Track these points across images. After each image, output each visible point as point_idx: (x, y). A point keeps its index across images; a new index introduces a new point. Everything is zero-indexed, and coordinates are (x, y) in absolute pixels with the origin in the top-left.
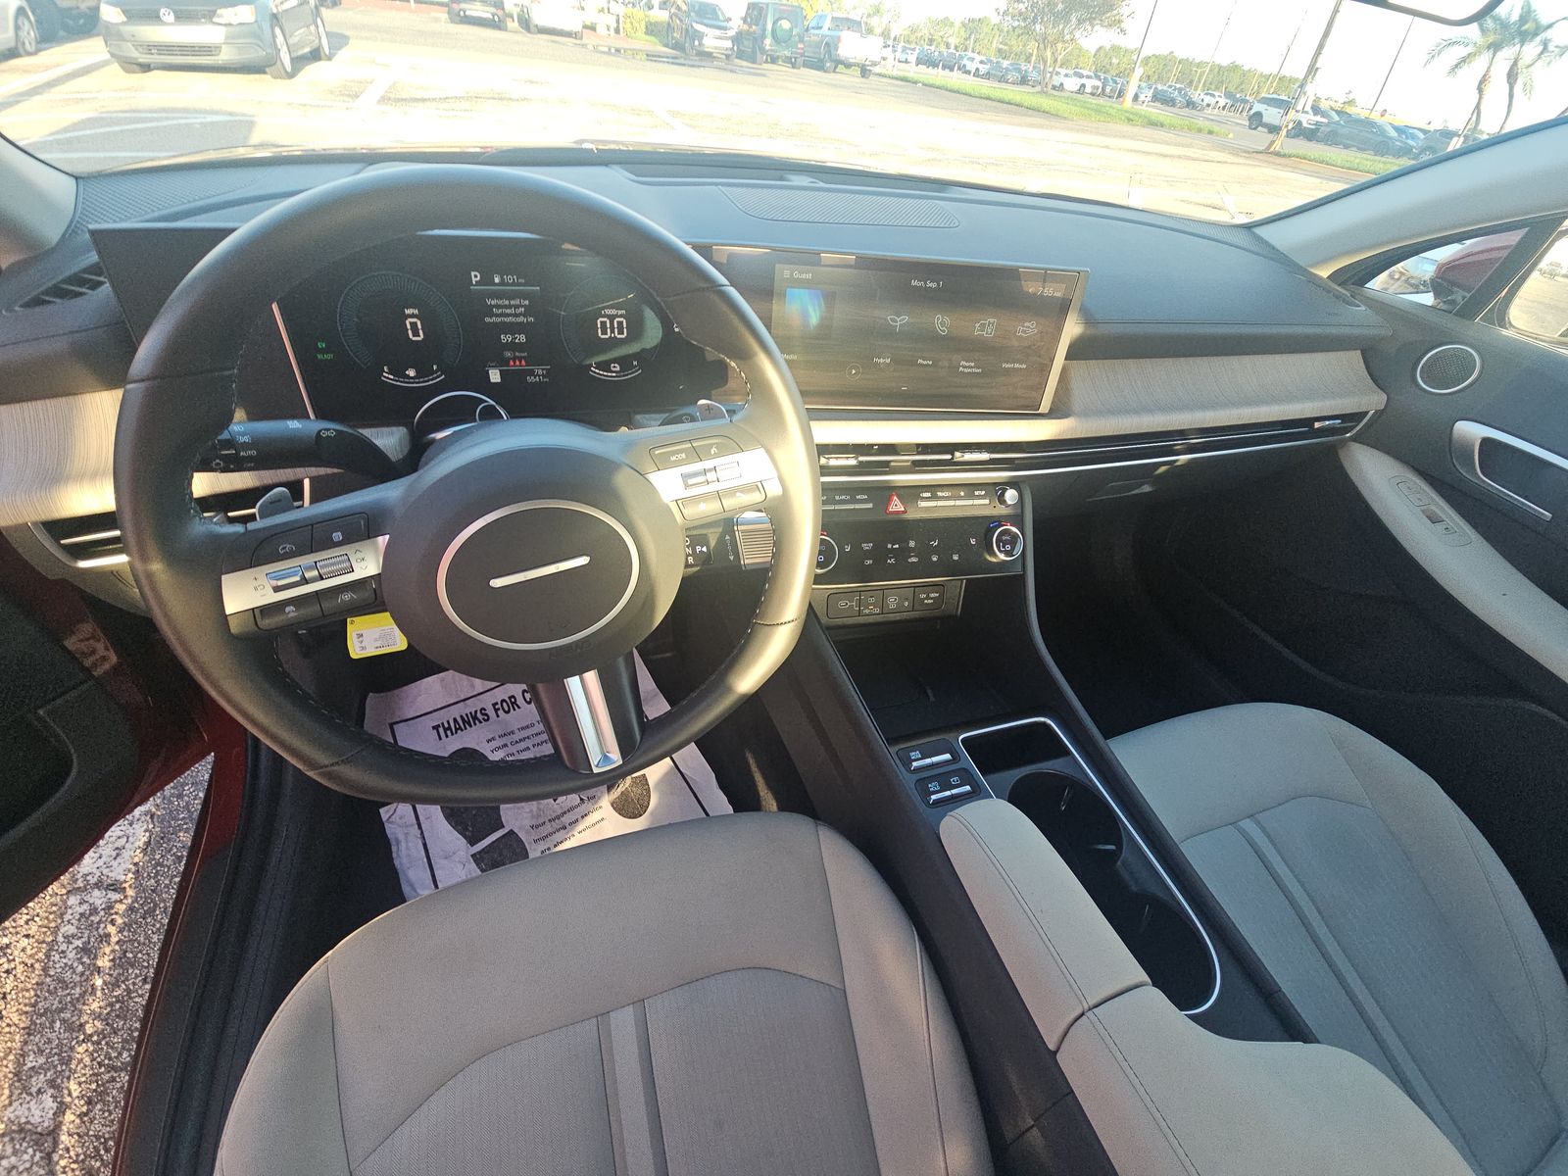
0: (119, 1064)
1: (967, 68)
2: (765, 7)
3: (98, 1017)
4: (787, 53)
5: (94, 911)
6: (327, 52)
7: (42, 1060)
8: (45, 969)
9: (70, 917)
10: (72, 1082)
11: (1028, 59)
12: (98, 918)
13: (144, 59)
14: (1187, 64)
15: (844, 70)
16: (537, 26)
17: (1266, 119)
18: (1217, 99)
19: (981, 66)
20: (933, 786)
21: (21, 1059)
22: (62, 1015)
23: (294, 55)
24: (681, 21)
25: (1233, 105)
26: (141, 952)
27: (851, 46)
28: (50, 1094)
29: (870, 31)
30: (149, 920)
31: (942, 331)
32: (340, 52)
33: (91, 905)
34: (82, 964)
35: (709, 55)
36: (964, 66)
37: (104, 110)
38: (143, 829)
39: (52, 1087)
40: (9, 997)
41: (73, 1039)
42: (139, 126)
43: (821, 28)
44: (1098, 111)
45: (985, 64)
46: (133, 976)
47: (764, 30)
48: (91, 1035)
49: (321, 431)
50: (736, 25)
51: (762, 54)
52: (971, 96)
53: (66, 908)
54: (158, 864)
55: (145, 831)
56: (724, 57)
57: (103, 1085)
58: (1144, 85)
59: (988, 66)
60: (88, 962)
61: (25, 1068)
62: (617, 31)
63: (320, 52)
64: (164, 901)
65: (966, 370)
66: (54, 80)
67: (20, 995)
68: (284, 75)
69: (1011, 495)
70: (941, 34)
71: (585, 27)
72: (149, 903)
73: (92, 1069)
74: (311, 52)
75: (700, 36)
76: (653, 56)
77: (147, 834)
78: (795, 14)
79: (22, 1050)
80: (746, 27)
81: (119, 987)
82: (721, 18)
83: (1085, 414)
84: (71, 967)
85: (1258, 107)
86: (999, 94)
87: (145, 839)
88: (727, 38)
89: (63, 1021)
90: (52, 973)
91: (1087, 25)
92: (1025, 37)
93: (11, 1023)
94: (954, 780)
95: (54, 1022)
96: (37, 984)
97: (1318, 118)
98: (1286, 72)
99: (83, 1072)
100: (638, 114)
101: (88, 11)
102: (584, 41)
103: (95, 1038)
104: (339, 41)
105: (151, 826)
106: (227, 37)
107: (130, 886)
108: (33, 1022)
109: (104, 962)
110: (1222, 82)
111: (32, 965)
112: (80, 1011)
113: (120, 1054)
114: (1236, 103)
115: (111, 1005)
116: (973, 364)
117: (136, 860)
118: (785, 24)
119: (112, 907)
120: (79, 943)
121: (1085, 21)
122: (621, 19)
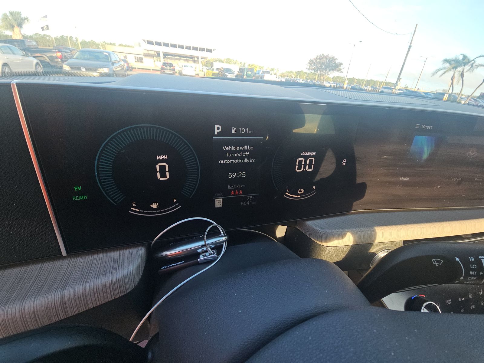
2: (244, 69)
11: (315, 79)
14: (358, 80)
16: (183, 74)
18: (369, 88)
27: (267, 77)
29: (272, 74)
43: (259, 73)
47: (244, 74)
50: (236, 73)
58: (348, 85)
62: (204, 75)
70: (290, 75)
71: (196, 75)
78: (252, 70)
80: (239, 74)
82: (232, 71)
88: (234, 76)
91: (332, 71)
97: (401, 91)
98: (388, 81)
101: (59, 67)
110: (369, 84)
118: (250, 73)
121: (331, 70)
122: (206, 73)
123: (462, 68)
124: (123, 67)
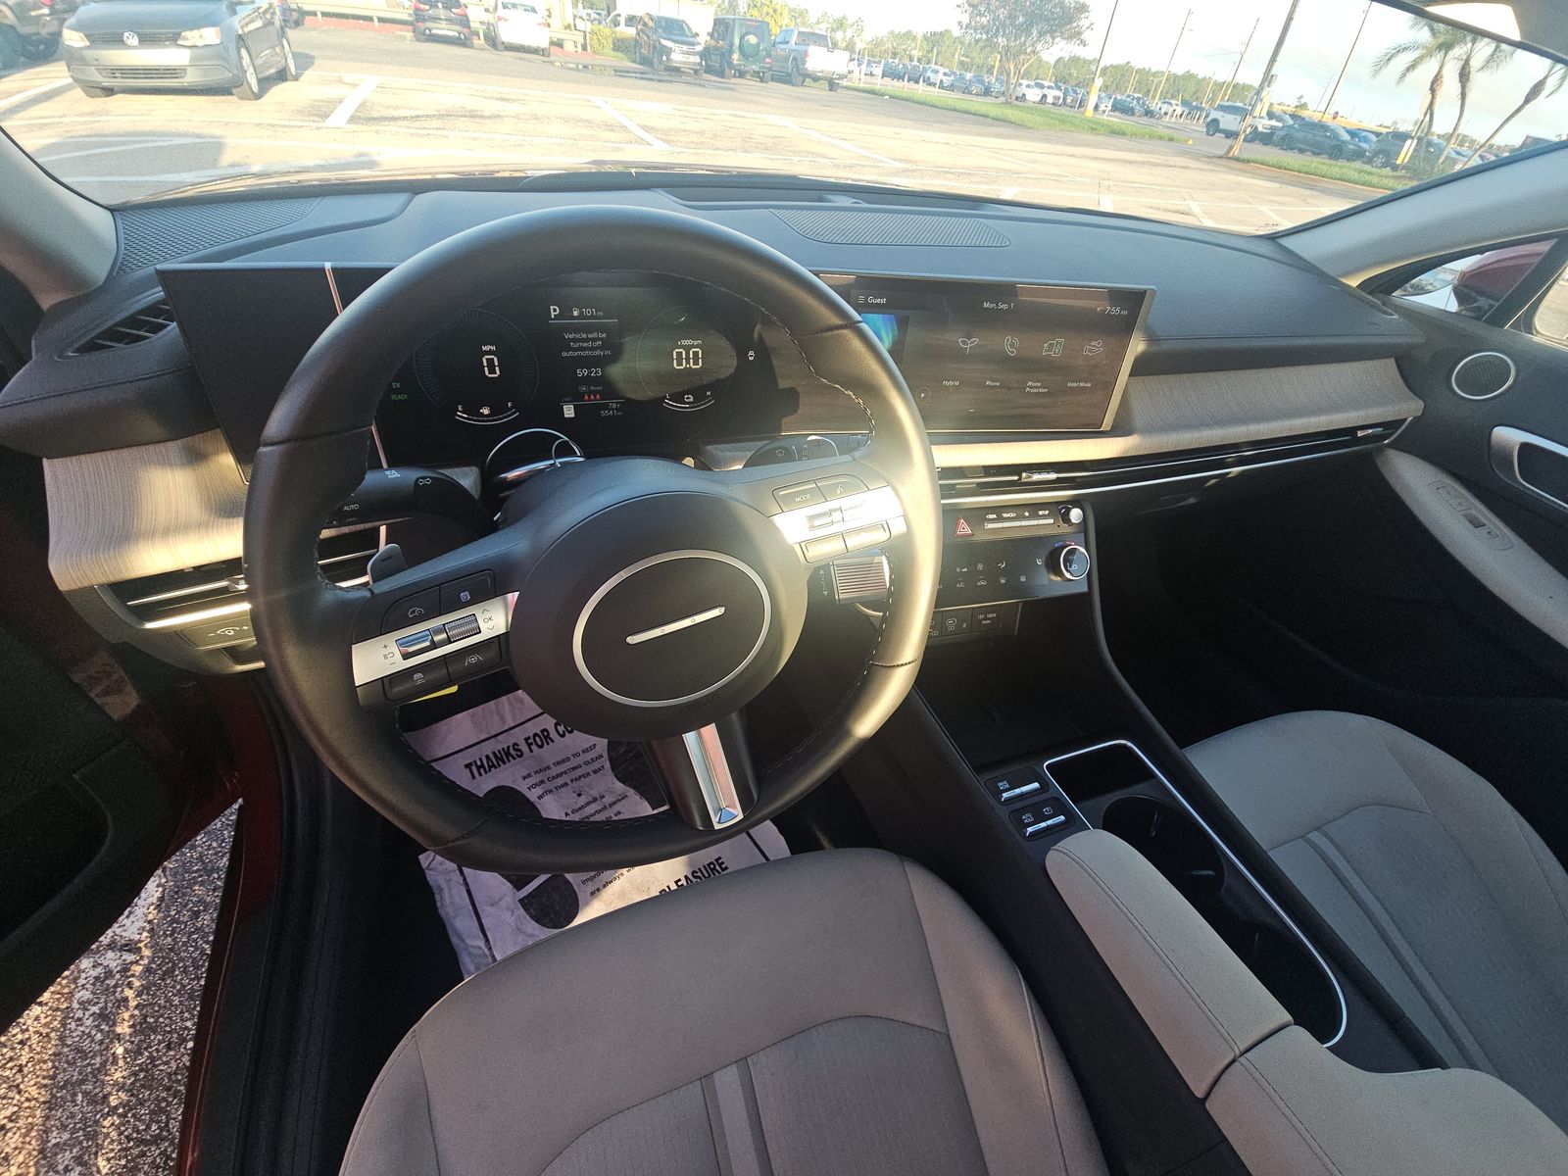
0: (148, 1137)
1: (932, 81)
2: (731, 22)
3: (122, 1087)
4: (755, 68)
5: (109, 974)
6: (294, 73)
7: (66, 1136)
8: (62, 1038)
9: (85, 982)
10: (100, 1159)
11: (990, 71)
12: (114, 982)
13: (108, 82)
14: (1143, 73)
15: (812, 84)
16: (503, 43)
17: (1222, 126)
18: (1175, 107)
19: (945, 79)
20: (1027, 818)
21: (44, 1136)
22: (84, 1087)
23: (261, 76)
24: (648, 37)
25: (1189, 113)
26: (162, 1016)
27: (818, 60)
28: (77, 1172)
29: (835, 46)
30: (168, 982)
31: (1012, 352)
32: (306, 72)
33: (105, 967)
34: (101, 1031)
35: (677, 70)
36: (929, 78)
37: (69, 135)
38: (156, 883)
39: (80, 1164)
40: (26, 1070)
41: (98, 1112)
42: (106, 150)
43: (788, 42)
44: (1063, 120)
45: (950, 76)
46: (156, 1042)
47: (731, 45)
48: (116, 1108)
49: (418, 479)
50: (703, 39)
51: (729, 68)
52: (937, 107)
53: (79, 972)
54: (174, 921)
55: (158, 886)
56: (692, 72)
57: (133, 1160)
58: (1103, 95)
59: (952, 78)
60: (107, 1029)
61: (50, 1145)
62: (584, 48)
63: (286, 73)
64: (182, 960)
65: (1032, 391)
66: (17, 106)
67: (38, 1067)
68: (252, 97)
69: (1076, 515)
70: (904, 47)
71: (552, 43)
72: (167, 963)
73: (120, 1143)
74: (276, 73)
75: (669, 51)
76: (620, 71)
77: (160, 889)
78: (761, 29)
79: (43, 1125)
80: (713, 43)
81: (142, 1054)
82: (688, 34)
83: (1148, 430)
84: (89, 1035)
85: (1214, 115)
86: (964, 106)
87: (158, 894)
88: (695, 54)
89: (86, 1094)
90: (69, 1043)
91: (1048, 38)
92: (988, 49)
93: (30, 1097)
94: (1047, 810)
95: (74, 1095)
96: (54, 1054)
97: (1274, 123)
98: (1240, 79)
99: (111, 1147)
100: (612, 130)
101: (48, 36)
102: (552, 58)
103: (121, 1110)
104: (305, 61)
105: (163, 880)
106: (192, 59)
107: (146, 945)
108: (53, 1096)
109: (123, 1029)
110: (1178, 92)
111: (47, 1035)
112: (103, 1081)
113: (148, 1127)
114: (1192, 109)
115: (135, 1074)
116: (1039, 384)
117: (150, 917)
118: (752, 39)
119: (129, 970)
120: (95, 1009)
121: (1045, 33)
122: (588, 35)
123: (1465, 48)
124: (268, 16)
